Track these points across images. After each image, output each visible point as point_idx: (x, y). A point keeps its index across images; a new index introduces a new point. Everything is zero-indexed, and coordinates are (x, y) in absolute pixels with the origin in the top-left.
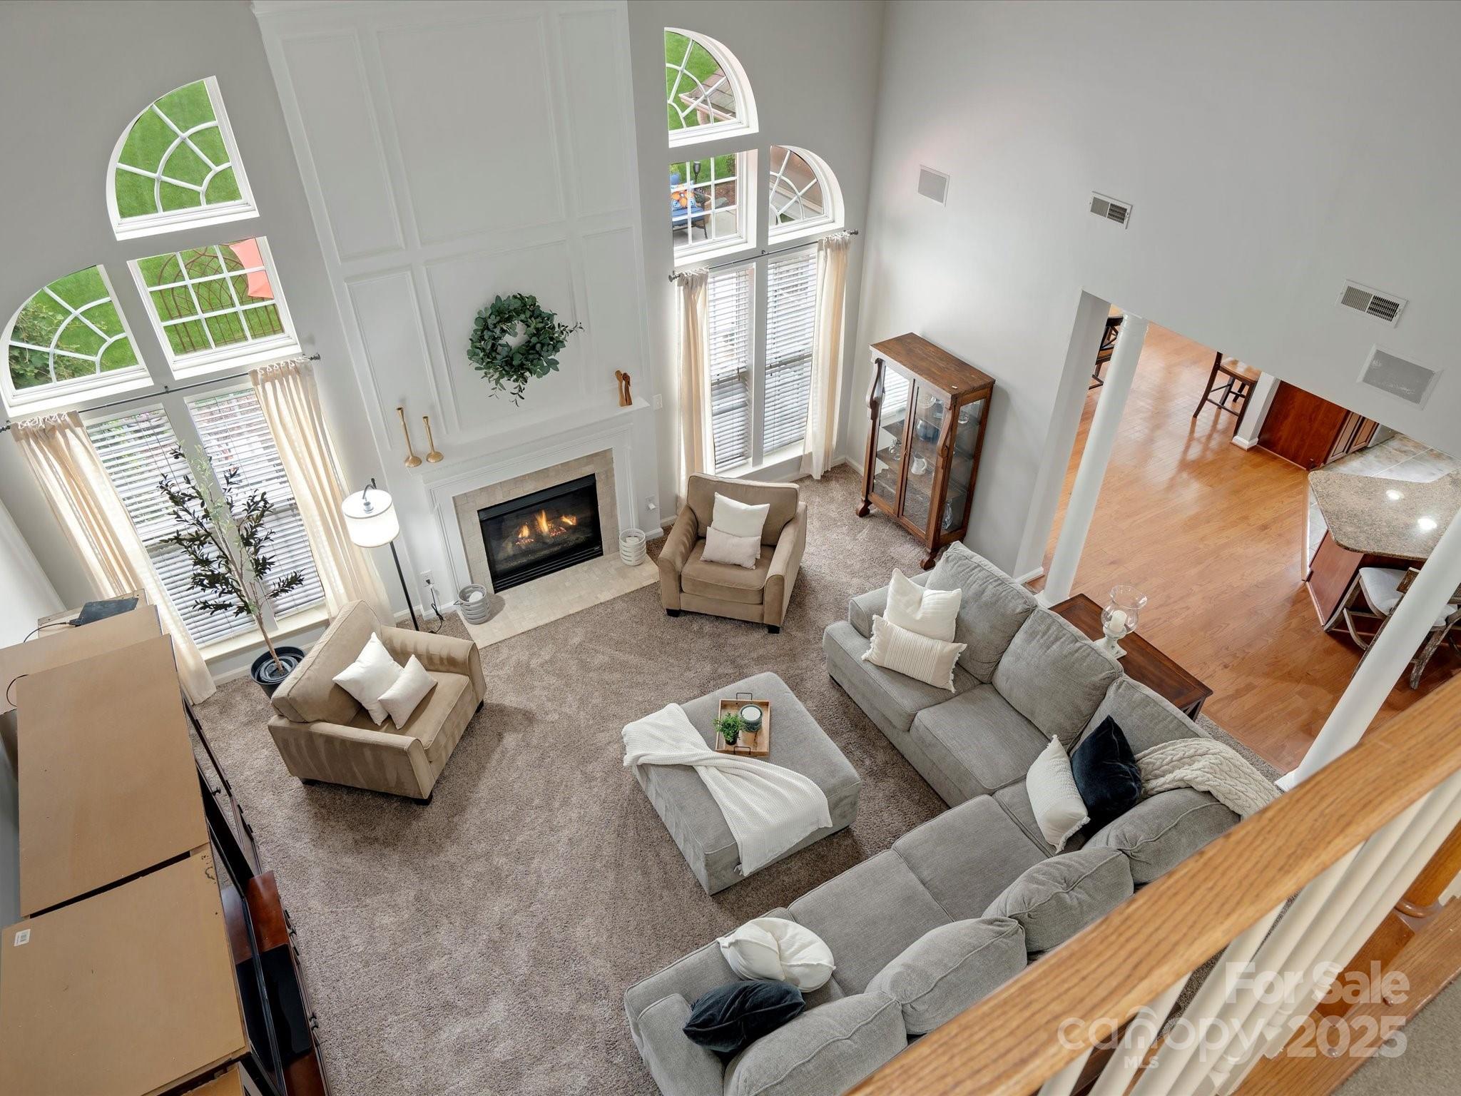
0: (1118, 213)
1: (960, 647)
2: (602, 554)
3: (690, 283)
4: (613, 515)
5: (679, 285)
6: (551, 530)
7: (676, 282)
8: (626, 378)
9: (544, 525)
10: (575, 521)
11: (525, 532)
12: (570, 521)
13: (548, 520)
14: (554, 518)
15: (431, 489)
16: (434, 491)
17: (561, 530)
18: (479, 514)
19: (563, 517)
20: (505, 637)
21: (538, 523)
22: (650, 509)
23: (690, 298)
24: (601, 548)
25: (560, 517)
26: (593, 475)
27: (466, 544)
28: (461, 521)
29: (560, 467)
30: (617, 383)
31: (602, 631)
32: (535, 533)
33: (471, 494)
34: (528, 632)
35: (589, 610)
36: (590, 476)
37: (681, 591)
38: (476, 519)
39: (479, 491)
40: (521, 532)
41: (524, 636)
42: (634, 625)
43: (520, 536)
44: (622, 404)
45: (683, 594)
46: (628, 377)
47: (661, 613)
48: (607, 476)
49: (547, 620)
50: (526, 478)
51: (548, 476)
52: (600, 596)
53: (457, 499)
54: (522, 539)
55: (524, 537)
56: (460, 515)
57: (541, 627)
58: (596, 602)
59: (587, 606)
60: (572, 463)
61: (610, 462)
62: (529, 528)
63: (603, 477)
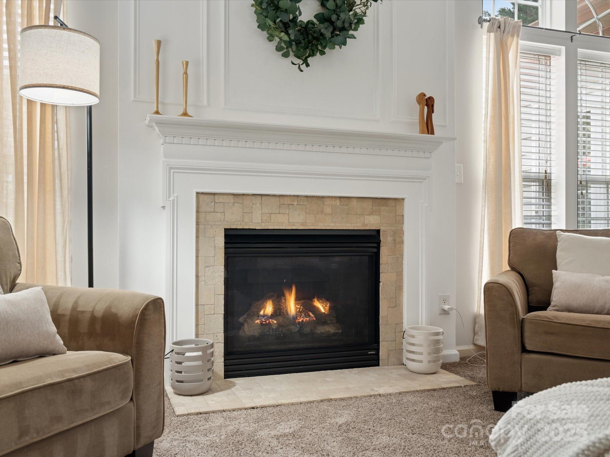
2: (378, 365)
3: (502, 25)
4: (397, 305)
5: (490, 31)
6: (299, 313)
7: (486, 25)
8: (430, 103)
10: (327, 308)
11: (269, 309)
12: (322, 307)
13: (297, 299)
14: (305, 298)
15: (171, 168)
16: (175, 174)
17: (309, 316)
18: (226, 236)
19: (316, 300)
20: (224, 408)
21: (285, 299)
22: (445, 312)
23: (502, 44)
24: (379, 352)
25: (311, 299)
26: (378, 231)
27: (200, 274)
28: (200, 238)
29: (338, 202)
30: (418, 107)
31: (384, 416)
32: (279, 312)
33: (221, 200)
34: (262, 407)
35: (361, 398)
36: (375, 233)
37: (524, 350)
38: (221, 241)
39: (232, 197)
40: (264, 307)
41: (255, 410)
42: (439, 414)
43: (262, 313)
44: (422, 132)
45: (527, 356)
46: (433, 106)
47: (483, 408)
48: (394, 240)
49: (295, 400)
50: (295, 203)
51: (322, 212)
52: (377, 389)
53: (201, 197)
54: (264, 316)
55: (266, 315)
56: (201, 227)
57: (284, 405)
58: (372, 393)
59: (359, 395)
60: (354, 203)
61: (399, 220)
62: (274, 304)
63: (390, 239)
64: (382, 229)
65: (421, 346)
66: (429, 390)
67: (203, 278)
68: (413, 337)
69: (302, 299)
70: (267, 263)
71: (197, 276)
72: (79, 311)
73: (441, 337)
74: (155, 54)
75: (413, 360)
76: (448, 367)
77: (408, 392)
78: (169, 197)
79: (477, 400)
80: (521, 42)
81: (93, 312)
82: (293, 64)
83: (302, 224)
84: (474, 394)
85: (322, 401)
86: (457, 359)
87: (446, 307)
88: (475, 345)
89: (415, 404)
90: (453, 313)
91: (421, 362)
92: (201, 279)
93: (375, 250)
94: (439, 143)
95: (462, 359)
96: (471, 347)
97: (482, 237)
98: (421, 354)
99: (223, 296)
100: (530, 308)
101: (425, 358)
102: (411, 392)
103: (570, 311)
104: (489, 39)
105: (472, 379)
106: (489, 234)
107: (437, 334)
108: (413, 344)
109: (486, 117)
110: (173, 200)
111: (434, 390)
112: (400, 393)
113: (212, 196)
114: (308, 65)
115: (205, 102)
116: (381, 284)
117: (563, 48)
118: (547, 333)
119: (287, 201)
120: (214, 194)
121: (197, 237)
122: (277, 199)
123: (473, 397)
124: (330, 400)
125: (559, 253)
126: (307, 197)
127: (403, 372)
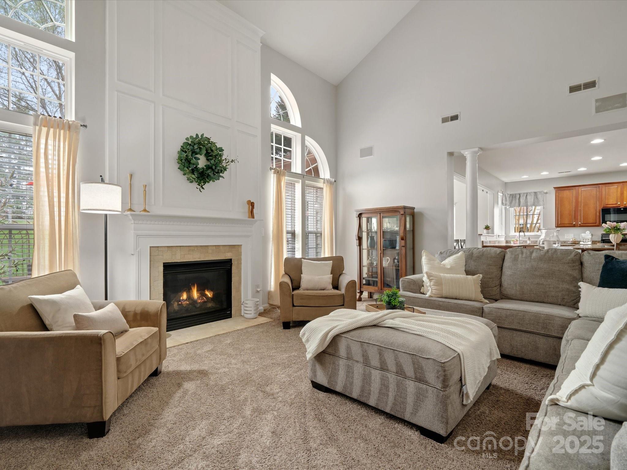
0: (455, 118)
1: (479, 276)
2: (231, 317)
3: (279, 172)
4: (239, 290)
5: (274, 173)
6: (199, 298)
7: (273, 171)
8: (252, 204)
9: (195, 294)
10: (212, 295)
11: (185, 296)
12: (209, 294)
13: (197, 291)
14: (201, 290)
15: (137, 236)
16: (139, 238)
17: (204, 299)
18: (164, 266)
19: (206, 291)
20: (175, 345)
21: (192, 291)
22: (258, 292)
23: (279, 179)
24: (231, 312)
25: (204, 290)
26: (231, 260)
27: (151, 285)
28: (151, 268)
29: (214, 247)
30: (247, 206)
31: (244, 337)
32: (190, 298)
33: (161, 250)
34: (191, 342)
35: (231, 332)
36: (229, 260)
37: (294, 306)
38: (161, 269)
39: (166, 248)
40: (182, 296)
41: (189, 344)
42: (264, 334)
43: (181, 298)
44: (249, 217)
45: (294, 308)
46: (254, 206)
47: (279, 329)
48: (238, 263)
49: (204, 337)
50: (196, 249)
51: (207, 252)
52: (236, 328)
53: (152, 248)
54: (183, 300)
55: (184, 300)
56: (152, 262)
57: (200, 340)
58: (235, 330)
59: (230, 331)
60: (221, 248)
61: (240, 254)
62: (187, 293)
63: (236, 263)
64: (233, 258)
65: (251, 307)
66: (256, 325)
67: (153, 287)
68: (247, 304)
69: (200, 291)
70: (181, 277)
71: (150, 286)
72: (127, 311)
73: (258, 303)
74: (129, 181)
75: (247, 314)
76: (261, 314)
77: (249, 327)
78: (137, 249)
79: (276, 326)
80: (286, 177)
81: (135, 311)
82: (197, 188)
83: (199, 258)
84: (274, 324)
85: (215, 336)
86: (263, 311)
87: (259, 290)
88: (269, 304)
89: (253, 331)
90: (261, 292)
91: (251, 314)
92: (152, 287)
93: (229, 268)
94: (256, 221)
95: (264, 310)
96: (268, 305)
97: (272, 258)
98: (251, 311)
99: (163, 294)
100: (294, 289)
101: (253, 312)
102: (250, 327)
103: (307, 290)
104: (274, 176)
105: (271, 318)
106: (274, 257)
107: (257, 302)
108: (247, 307)
109: (273, 209)
110: (139, 251)
111: (259, 325)
112: (246, 328)
113: (157, 248)
114: (203, 188)
115: (153, 203)
116: (232, 282)
117: (301, 180)
118: (302, 299)
119: (192, 248)
120: (158, 247)
121: (150, 267)
122: (188, 247)
123: (274, 326)
124: (219, 335)
125: (303, 268)
126: (201, 246)
127: (243, 319)
